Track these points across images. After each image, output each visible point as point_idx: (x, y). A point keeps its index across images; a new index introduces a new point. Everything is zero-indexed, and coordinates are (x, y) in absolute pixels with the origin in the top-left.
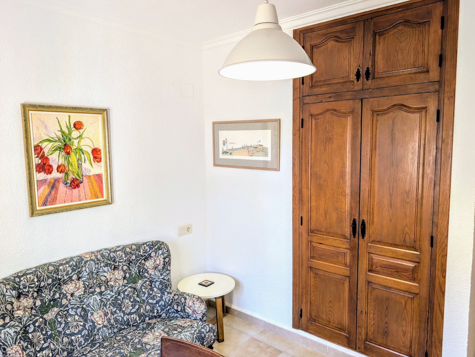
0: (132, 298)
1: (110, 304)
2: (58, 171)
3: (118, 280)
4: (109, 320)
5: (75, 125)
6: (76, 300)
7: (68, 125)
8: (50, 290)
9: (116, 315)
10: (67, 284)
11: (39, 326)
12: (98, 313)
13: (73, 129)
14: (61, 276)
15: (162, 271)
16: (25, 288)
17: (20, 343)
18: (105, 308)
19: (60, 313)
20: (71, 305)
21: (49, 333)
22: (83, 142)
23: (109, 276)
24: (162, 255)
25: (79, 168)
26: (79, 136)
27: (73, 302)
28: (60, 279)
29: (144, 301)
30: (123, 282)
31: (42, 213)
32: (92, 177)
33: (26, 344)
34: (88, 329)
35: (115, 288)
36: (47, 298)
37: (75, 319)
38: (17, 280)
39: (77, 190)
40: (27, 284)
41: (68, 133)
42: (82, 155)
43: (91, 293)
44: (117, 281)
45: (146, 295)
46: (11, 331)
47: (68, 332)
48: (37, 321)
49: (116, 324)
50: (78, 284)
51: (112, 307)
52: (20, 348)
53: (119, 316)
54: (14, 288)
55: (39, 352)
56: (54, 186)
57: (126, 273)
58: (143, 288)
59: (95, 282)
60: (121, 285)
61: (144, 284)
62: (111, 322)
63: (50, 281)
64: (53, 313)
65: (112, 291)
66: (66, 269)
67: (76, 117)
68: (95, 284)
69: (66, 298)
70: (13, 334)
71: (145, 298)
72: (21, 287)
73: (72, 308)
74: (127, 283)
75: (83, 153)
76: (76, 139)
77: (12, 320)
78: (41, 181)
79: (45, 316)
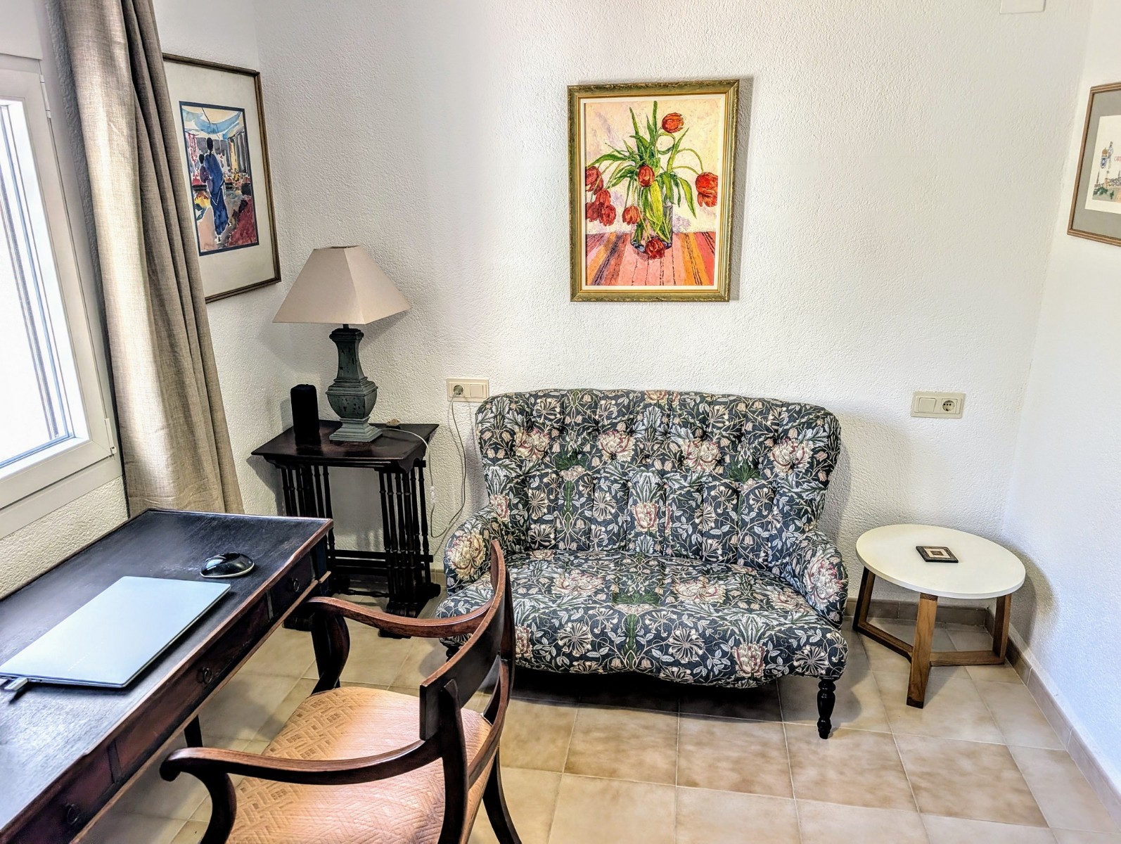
0: (722, 508)
1: (674, 500)
2: (624, 220)
3: (702, 460)
4: (662, 528)
5: (665, 122)
6: (616, 468)
7: (651, 123)
8: (578, 435)
9: (677, 524)
10: (608, 434)
11: (547, 485)
12: (645, 506)
13: (659, 132)
14: (600, 416)
15: (803, 478)
16: (540, 416)
17: (508, 494)
18: (661, 503)
19: (585, 478)
20: (605, 472)
21: (560, 502)
22: (679, 160)
23: (687, 448)
24: (811, 442)
25: (665, 215)
26: (671, 146)
27: (610, 468)
28: (597, 423)
29: (744, 523)
30: (714, 469)
31: (588, 299)
32: (692, 238)
33: (516, 501)
34: (620, 525)
35: (693, 474)
36: (571, 446)
37: (604, 497)
38: (532, 400)
39: (657, 261)
40: (544, 412)
41: (649, 141)
42: (675, 188)
43: (644, 466)
44: (701, 462)
45: (753, 514)
46: (502, 473)
47: (588, 514)
48: (547, 474)
49: (673, 540)
50: (625, 442)
51: (674, 508)
52: (506, 502)
53: (684, 529)
54: (521, 412)
55: (535, 522)
56: (615, 248)
57: (725, 454)
58: (752, 496)
59: (656, 447)
60: (708, 474)
61: (756, 491)
62: (664, 533)
63: (579, 419)
64: (575, 474)
65: (685, 478)
66: (609, 408)
67: (668, 105)
68: (655, 451)
69: (600, 457)
70: (502, 478)
71: (749, 518)
72: (534, 413)
73: (606, 478)
74: (721, 475)
75: (677, 185)
76: (664, 153)
77: (508, 458)
78: (594, 236)
79: (562, 473)
